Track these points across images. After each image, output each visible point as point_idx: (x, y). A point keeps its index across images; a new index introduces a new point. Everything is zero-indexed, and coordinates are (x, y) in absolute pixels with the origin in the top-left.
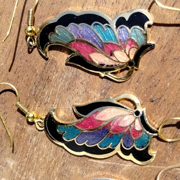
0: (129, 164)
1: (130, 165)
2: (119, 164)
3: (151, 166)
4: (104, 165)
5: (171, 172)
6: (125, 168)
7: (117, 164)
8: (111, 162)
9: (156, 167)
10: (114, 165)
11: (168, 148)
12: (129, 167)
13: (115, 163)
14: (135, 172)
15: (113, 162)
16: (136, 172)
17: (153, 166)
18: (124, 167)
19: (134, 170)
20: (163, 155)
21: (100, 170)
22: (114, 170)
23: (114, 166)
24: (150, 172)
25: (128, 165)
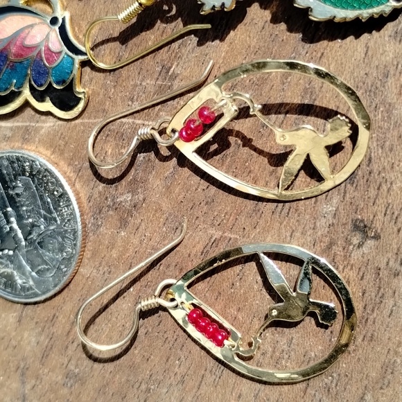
0: (50, 122)
1: (52, 124)
2: (34, 125)
3: (84, 121)
4: (11, 129)
5: (114, 127)
6: (43, 130)
7: (31, 124)
8: (22, 122)
9: (91, 121)
10: (27, 127)
11: (109, 82)
12: (50, 127)
13: (28, 124)
14: (59, 135)
15: (26, 122)
16: (62, 134)
17: (86, 121)
18: (42, 128)
19: (58, 132)
20: (101, 96)
21: (6, 139)
22: (27, 137)
23: (27, 129)
24: (83, 132)
25: (48, 125)
